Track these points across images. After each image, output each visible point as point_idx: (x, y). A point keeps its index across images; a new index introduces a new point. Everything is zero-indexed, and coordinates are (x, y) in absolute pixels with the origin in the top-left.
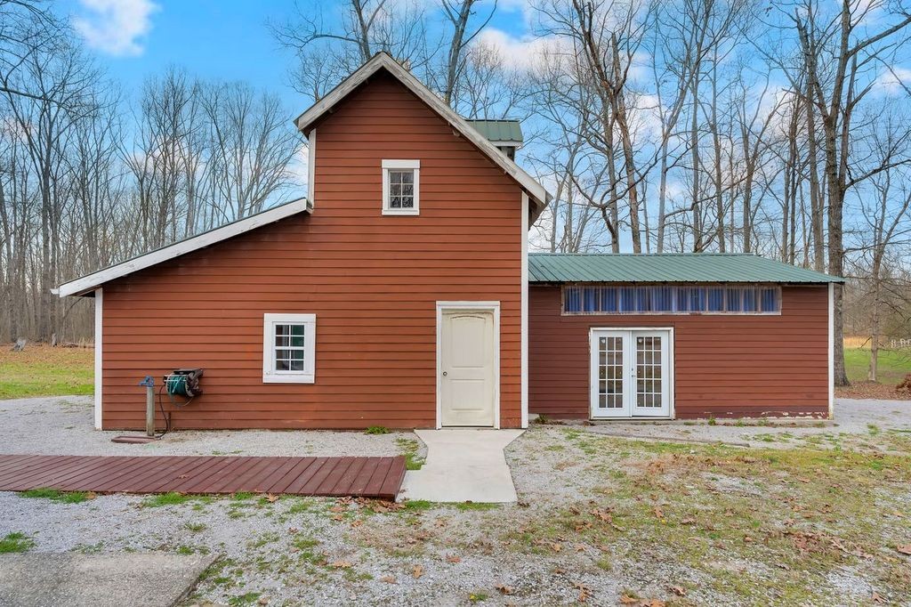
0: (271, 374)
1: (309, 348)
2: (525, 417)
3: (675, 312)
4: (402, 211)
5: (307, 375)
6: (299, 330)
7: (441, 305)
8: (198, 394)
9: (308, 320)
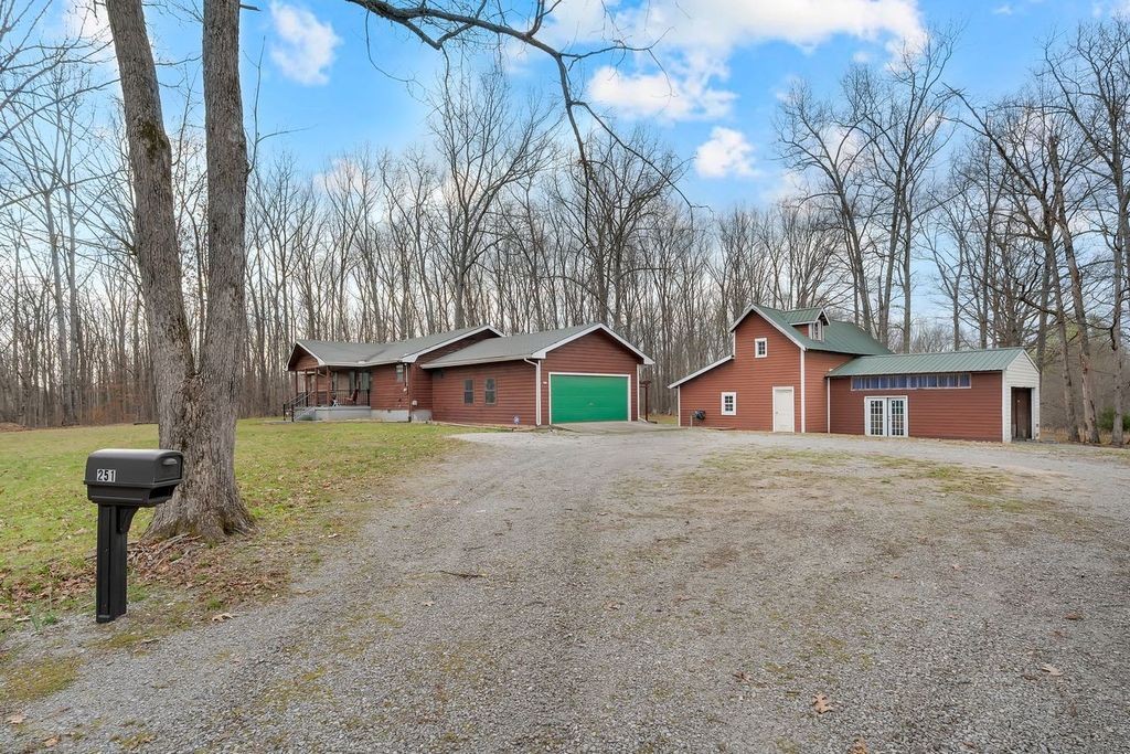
0: (724, 412)
1: (734, 404)
2: (803, 430)
3: (909, 388)
4: (762, 356)
5: (734, 413)
6: (731, 397)
7: (774, 388)
8: (704, 418)
9: (734, 394)
